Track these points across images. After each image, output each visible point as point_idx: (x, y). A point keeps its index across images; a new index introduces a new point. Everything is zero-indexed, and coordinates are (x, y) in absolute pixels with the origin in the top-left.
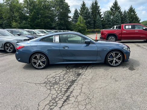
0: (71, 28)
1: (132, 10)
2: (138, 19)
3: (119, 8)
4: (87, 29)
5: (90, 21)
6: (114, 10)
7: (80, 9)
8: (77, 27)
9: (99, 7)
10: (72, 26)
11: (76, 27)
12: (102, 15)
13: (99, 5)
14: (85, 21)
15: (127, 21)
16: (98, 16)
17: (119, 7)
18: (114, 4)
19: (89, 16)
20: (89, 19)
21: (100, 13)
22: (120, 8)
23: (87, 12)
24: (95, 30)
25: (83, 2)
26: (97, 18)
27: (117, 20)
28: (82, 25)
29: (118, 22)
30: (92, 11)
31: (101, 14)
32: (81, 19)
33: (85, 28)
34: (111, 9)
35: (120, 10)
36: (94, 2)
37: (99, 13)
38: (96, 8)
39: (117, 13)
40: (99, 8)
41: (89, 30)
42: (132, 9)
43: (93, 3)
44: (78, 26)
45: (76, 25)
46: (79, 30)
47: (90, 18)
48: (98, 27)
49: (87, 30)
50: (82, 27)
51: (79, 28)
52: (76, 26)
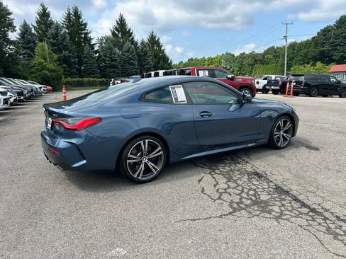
0: (19, 73)
1: (154, 41)
2: (168, 59)
3: (129, 34)
4: (65, 78)
5: (70, 57)
6: (120, 36)
7: (35, 25)
8: (37, 69)
9: (86, 24)
10: (20, 67)
11: (32, 70)
12: (95, 44)
13: (84, 19)
14: (56, 56)
15: (149, 62)
16: (87, 47)
17: (130, 30)
18: (118, 23)
19: (66, 45)
20: (65, 53)
21: (90, 39)
22: (132, 33)
23: (57, 34)
24: (86, 79)
25: (43, 7)
26: (86, 52)
27: (131, 59)
28: (51, 66)
29: (132, 63)
30: (68, 33)
31: (93, 42)
32: (44, 50)
33: (59, 73)
34: (113, 33)
35: (133, 38)
36: (71, 12)
37: (87, 40)
38: (78, 27)
39: (128, 43)
40: (85, 27)
41: (69, 79)
42: (155, 37)
43: (69, 14)
44: (39, 67)
45: (32, 65)
46: (42, 78)
47: (67, 49)
48: (91, 74)
49: (64, 80)
50: (52, 71)
51: (45, 74)
52: (32, 67)
